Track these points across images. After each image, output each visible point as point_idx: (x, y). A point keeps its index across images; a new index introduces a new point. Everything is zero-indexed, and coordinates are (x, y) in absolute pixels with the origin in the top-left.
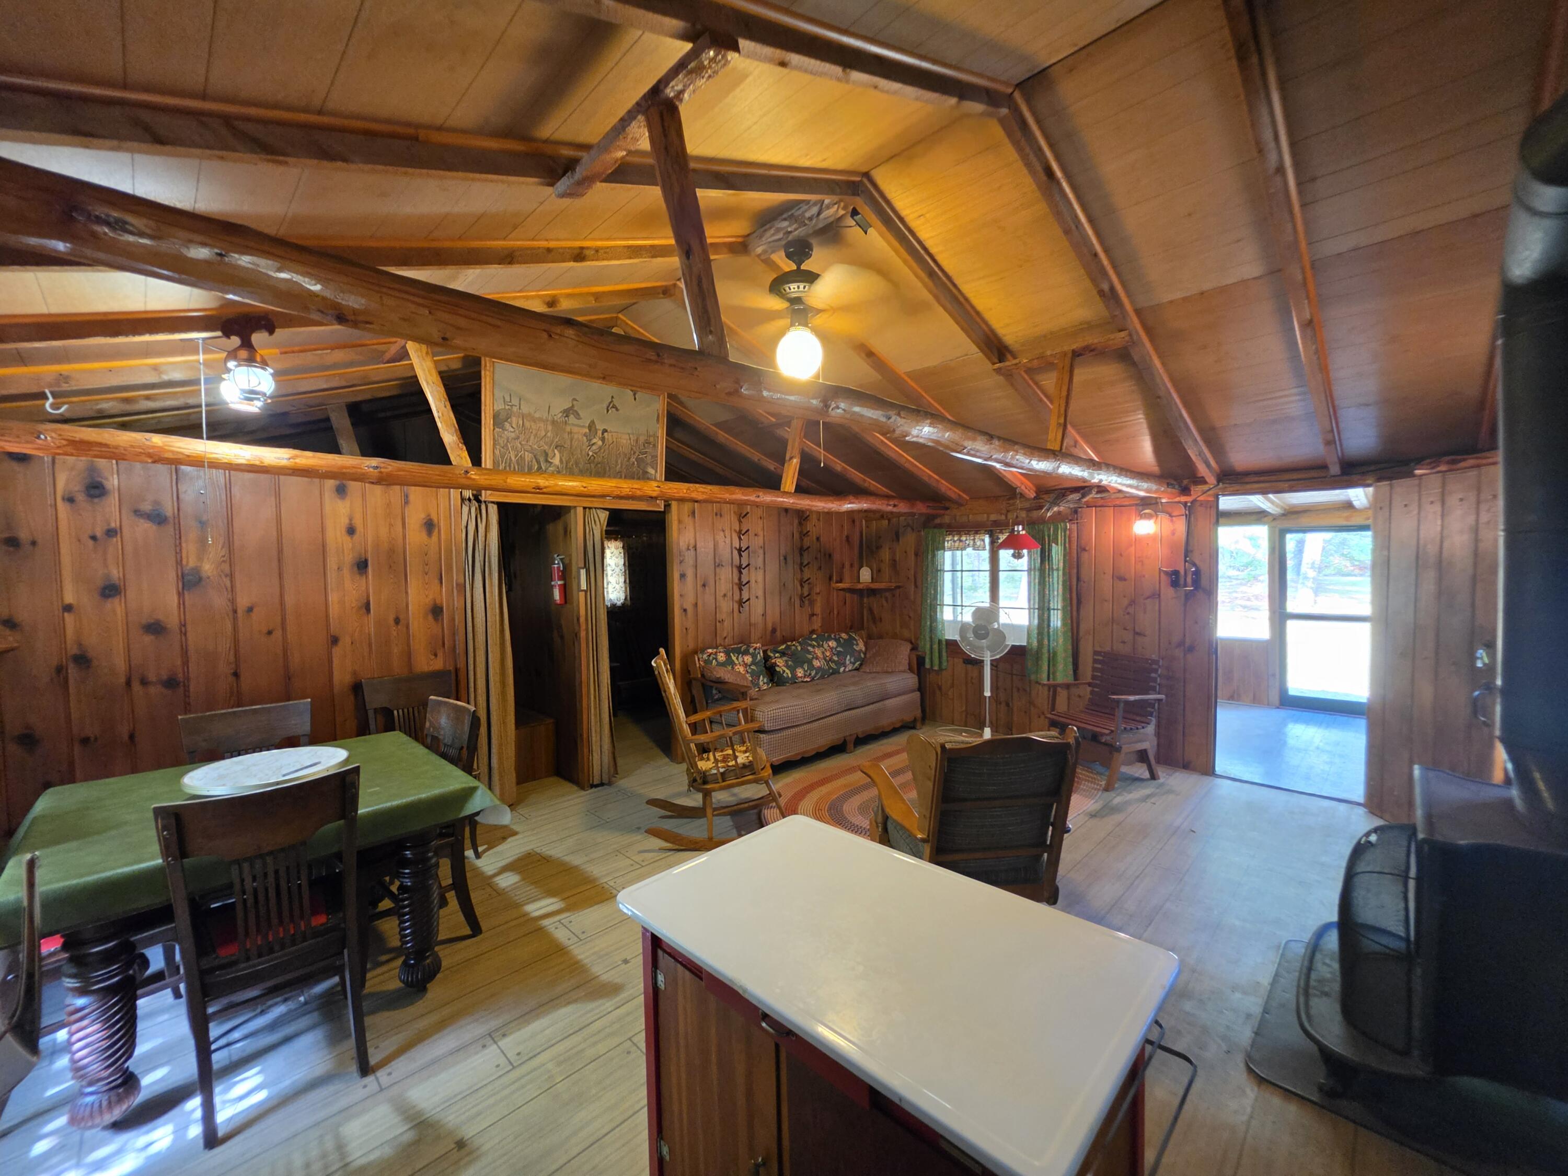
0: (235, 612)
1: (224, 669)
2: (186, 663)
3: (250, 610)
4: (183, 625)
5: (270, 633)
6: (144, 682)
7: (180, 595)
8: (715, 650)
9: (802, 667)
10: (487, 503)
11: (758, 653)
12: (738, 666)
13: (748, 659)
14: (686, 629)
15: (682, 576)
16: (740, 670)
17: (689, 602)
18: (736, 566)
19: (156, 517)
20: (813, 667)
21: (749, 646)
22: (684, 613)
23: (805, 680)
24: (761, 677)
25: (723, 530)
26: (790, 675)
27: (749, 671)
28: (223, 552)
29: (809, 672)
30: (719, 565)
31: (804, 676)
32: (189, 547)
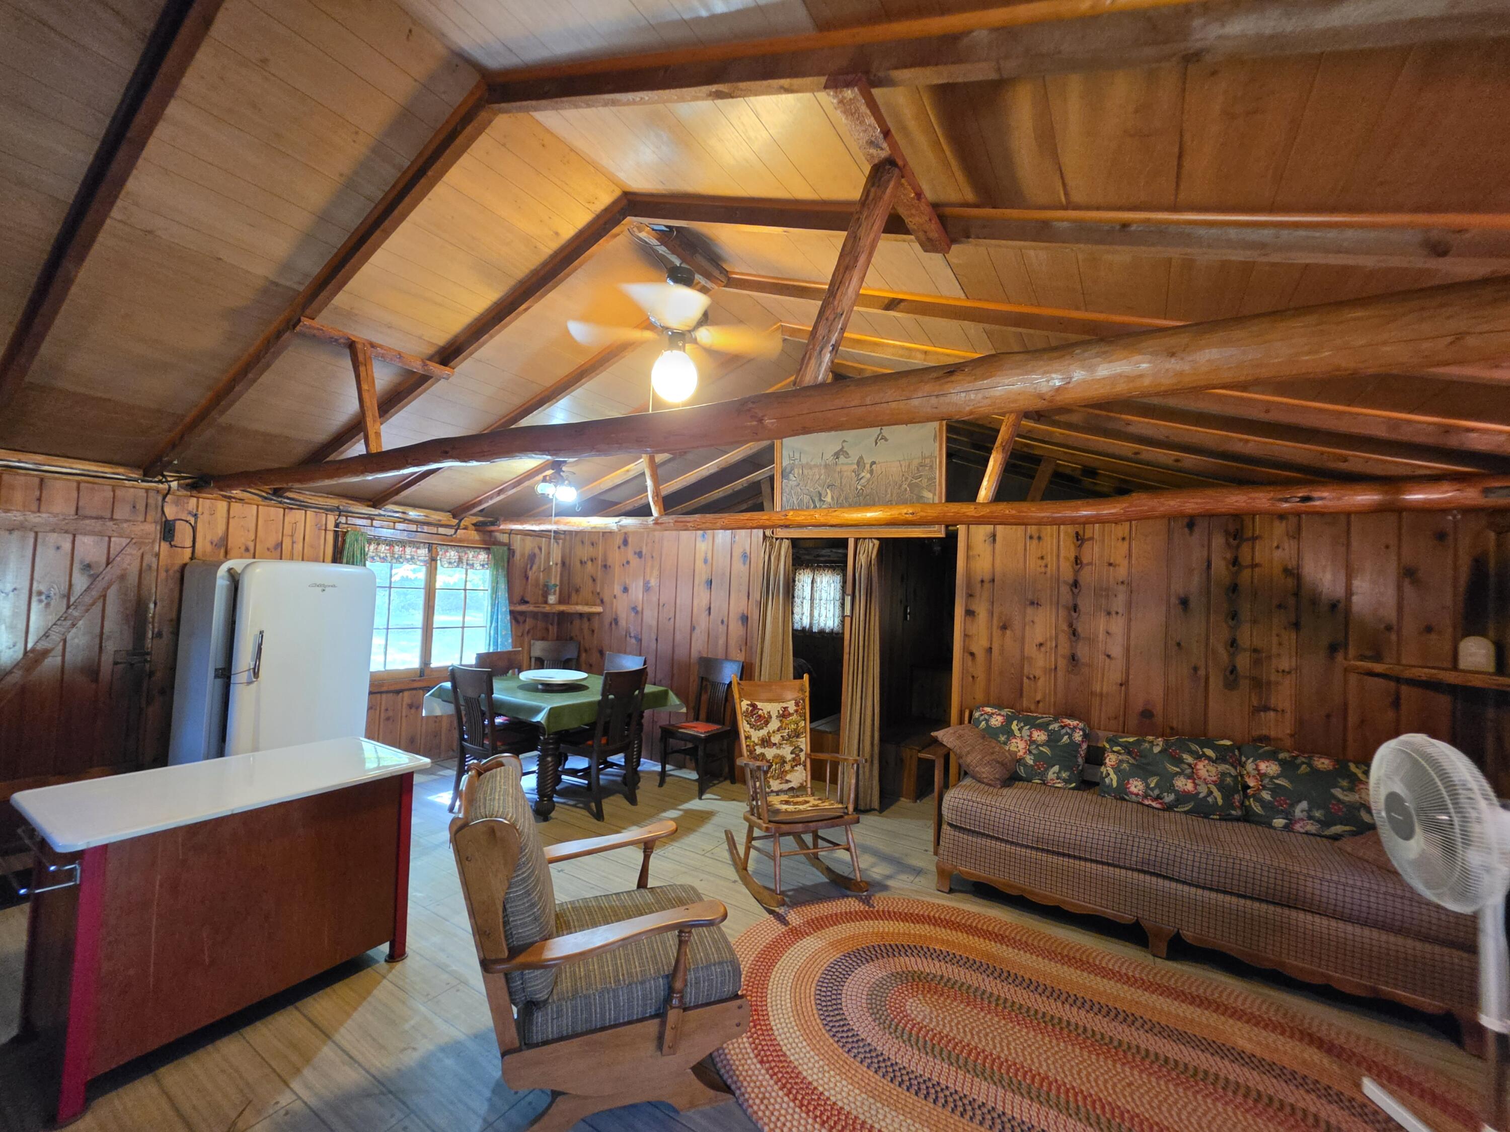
0: (659, 605)
1: (654, 636)
2: (642, 629)
3: (664, 606)
4: (643, 610)
5: (670, 619)
6: (630, 637)
7: (643, 594)
8: (994, 711)
9: (1145, 780)
10: (782, 539)
11: (1067, 733)
12: (1018, 741)
13: (1040, 736)
14: (973, 677)
15: (970, 613)
16: (1018, 746)
17: (979, 645)
18: (1067, 608)
19: (640, 554)
20: (1171, 789)
21: (1056, 720)
22: (970, 658)
23: (1146, 802)
24: (1056, 768)
25: (1042, 558)
26: (1115, 784)
27: (1034, 752)
28: (658, 573)
29: (1157, 792)
30: (1032, 603)
31: (1146, 796)
32: (648, 570)
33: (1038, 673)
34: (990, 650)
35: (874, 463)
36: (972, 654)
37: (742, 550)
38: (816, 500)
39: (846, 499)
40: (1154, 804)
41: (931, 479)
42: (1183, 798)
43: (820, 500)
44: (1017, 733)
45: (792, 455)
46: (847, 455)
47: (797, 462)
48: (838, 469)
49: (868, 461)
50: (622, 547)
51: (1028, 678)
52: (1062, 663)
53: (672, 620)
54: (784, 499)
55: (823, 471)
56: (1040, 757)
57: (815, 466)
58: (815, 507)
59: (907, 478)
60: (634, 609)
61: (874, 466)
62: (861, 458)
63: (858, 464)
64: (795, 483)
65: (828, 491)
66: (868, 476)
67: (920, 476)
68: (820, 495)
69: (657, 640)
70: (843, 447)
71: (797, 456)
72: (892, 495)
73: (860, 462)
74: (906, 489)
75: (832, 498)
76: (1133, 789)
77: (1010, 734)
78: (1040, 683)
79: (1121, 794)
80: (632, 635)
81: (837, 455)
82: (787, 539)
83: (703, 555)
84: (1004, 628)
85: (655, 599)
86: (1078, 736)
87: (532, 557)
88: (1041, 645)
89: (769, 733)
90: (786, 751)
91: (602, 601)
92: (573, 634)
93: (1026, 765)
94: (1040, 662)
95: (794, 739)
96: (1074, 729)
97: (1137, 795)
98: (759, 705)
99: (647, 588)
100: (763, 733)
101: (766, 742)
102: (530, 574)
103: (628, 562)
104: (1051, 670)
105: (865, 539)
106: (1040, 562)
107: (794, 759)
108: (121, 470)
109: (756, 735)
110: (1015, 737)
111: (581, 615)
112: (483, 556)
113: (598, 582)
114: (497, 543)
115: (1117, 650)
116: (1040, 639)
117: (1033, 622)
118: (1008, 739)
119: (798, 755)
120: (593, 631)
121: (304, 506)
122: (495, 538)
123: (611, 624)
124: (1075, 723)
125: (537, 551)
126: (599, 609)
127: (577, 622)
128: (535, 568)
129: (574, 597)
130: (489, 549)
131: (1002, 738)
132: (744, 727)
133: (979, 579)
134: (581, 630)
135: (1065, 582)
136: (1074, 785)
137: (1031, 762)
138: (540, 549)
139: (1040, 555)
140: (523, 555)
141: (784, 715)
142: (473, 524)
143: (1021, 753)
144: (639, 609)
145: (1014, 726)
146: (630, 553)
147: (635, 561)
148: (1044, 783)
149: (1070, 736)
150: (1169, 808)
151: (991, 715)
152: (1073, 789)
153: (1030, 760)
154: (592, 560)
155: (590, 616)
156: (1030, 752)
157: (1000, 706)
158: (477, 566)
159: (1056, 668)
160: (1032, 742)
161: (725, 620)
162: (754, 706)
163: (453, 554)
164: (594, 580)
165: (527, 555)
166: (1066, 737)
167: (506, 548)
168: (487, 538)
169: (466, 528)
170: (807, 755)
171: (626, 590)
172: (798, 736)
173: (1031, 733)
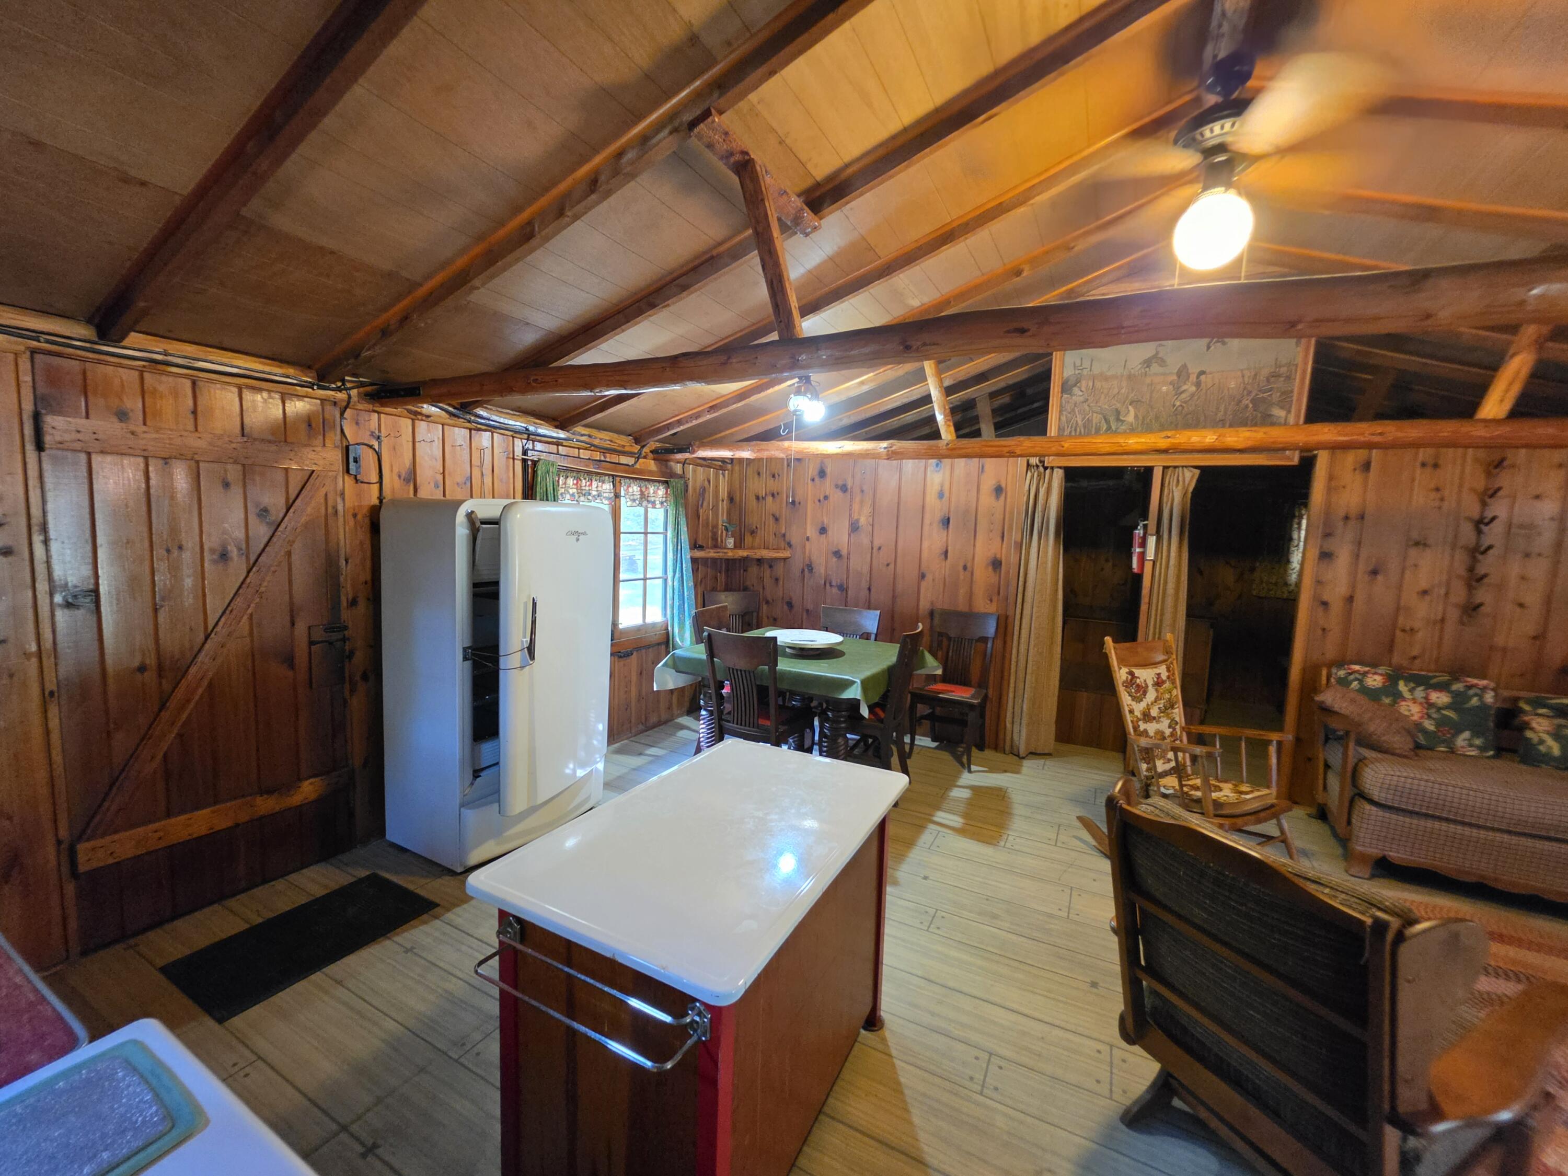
0: (872, 548)
1: (865, 585)
2: (847, 578)
3: (880, 548)
4: (849, 554)
5: (888, 565)
6: (831, 586)
7: (849, 535)
8: (1367, 669)
10: (1052, 468)
11: (1475, 695)
12: (1410, 704)
13: (1440, 698)
14: (1324, 630)
15: (1325, 555)
16: (1411, 709)
17: (1334, 594)
18: (1466, 548)
19: (844, 488)
21: (1457, 679)
22: (1320, 610)
24: (1466, 734)
25: (1437, 489)
27: (1434, 716)
28: (870, 510)
30: (1417, 544)
32: (856, 506)
33: (1417, 624)
34: (1350, 599)
35: (1202, 373)
36: (1325, 604)
37: (994, 482)
38: (1112, 419)
39: (1157, 418)
41: (1287, 394)
43: (1118, 419)
44: (1407, 695)
45: (1078, 363)
46: (1162, 362)
47: (1085, 372)
48: (1148, 380)
49: (1194, 370)
50: (817, 479)
51: (1403, 631)
52: (1453, 614)
53: (892, 566)
54: (1064, 418)
55: (1124, 384)
56: (1442, 722)
57: (1114, 377)
58: (1109, 428)
59: (1250, 392)
60: (837, 554)
61: (1203, 377)
62: (1185, 366)
63: (1179, 374)
64: (1082, 399)
65: (1130, 408)
66: (1193, 389)
67: (1271, 390)
68: (1118, 413)
69: (869, 589)
70: (1157, 353)
71: (1086, 364)
72: (1225, 413)
73: (1183, 373)
74: (1247, 406)
75: (1136, 417)
77: (1398, 696)
78: (1420, 635)
80: (834, 583)
81: (1148, 363)
82: (1060, 468)
83: (936, 488)
84: (1374, 573)
85: (866, 541)
86: (1489, 698)
87: (703, 493)
88: (1425, 592)
89: (1148, 705)
90: (1164, 725)
91: (790, 545)
92: (748, 583)
93: (1425, 731)
94: (1422, 611)
95: (1169, 711)
96: (1484, 689)
98: (1138, 672)
99: (854, 527)
100: (1143, 705)
101: (1147, 717)
102: (701, 511)
103: (826, 498)
104: (1435, 622)
105: (1175, 467)
106: (1433, 495)
107: (1172, 735)
108: (291, 371)
109: (1139, 708)
110: (1404, 699)
111: (760, 561)
112: (661, 491)
113: (783, 521)
114: (672, 475)
115: (1534, 598)
116: (1424, 585)
117: (1416, 566)
118: (1395, 702)
119: (1174, 729)
120: (777, 580)
121: (492, 428)
122: (671, 468)
123: (803, 571)
124: (1485, 682)
125: (706, 483)
126: (785, 554)
127: (754, 570)
128: (705, 504)
129: (748, 539)
130: (667, 482)
131: (1387, 701)
132: (1126, 699)
133: (1342, 514)
134: (761, 579)
135: (1469, 519)
136: (1491, 753)
137: (1432, 728)
138: (709, 482)
139: (1432, 486)
140: (695, 489)
141: (1158, 683)
142: (651, 452)
143: (1416, 718)
144: (844, 552)
145: (1402, 687)
146: (828, 486)
147: (836, 496)
148: (1452, 751)
149: (1481, 697)
151: (1365, 674)
152: (1493, 757)
153: (1429, 725)
154: (773, 495)
155: (771, 563)
156: (1429, 716)
157: (1374, 665)
158: (657, 501)
159: (1443, 620)
160: (1431, 705)
161: (969, 565)
162: (1131, 673)
163: (635, 489)
164: (777, 519)
165: (698, 489)
166: (1475, 699)
167: (681, 482)
168: (664, 469)
169: (645, 457)
170: (1183, 729)
171: (823, 530)
172: (1172, 707)
173: (1428, 695)
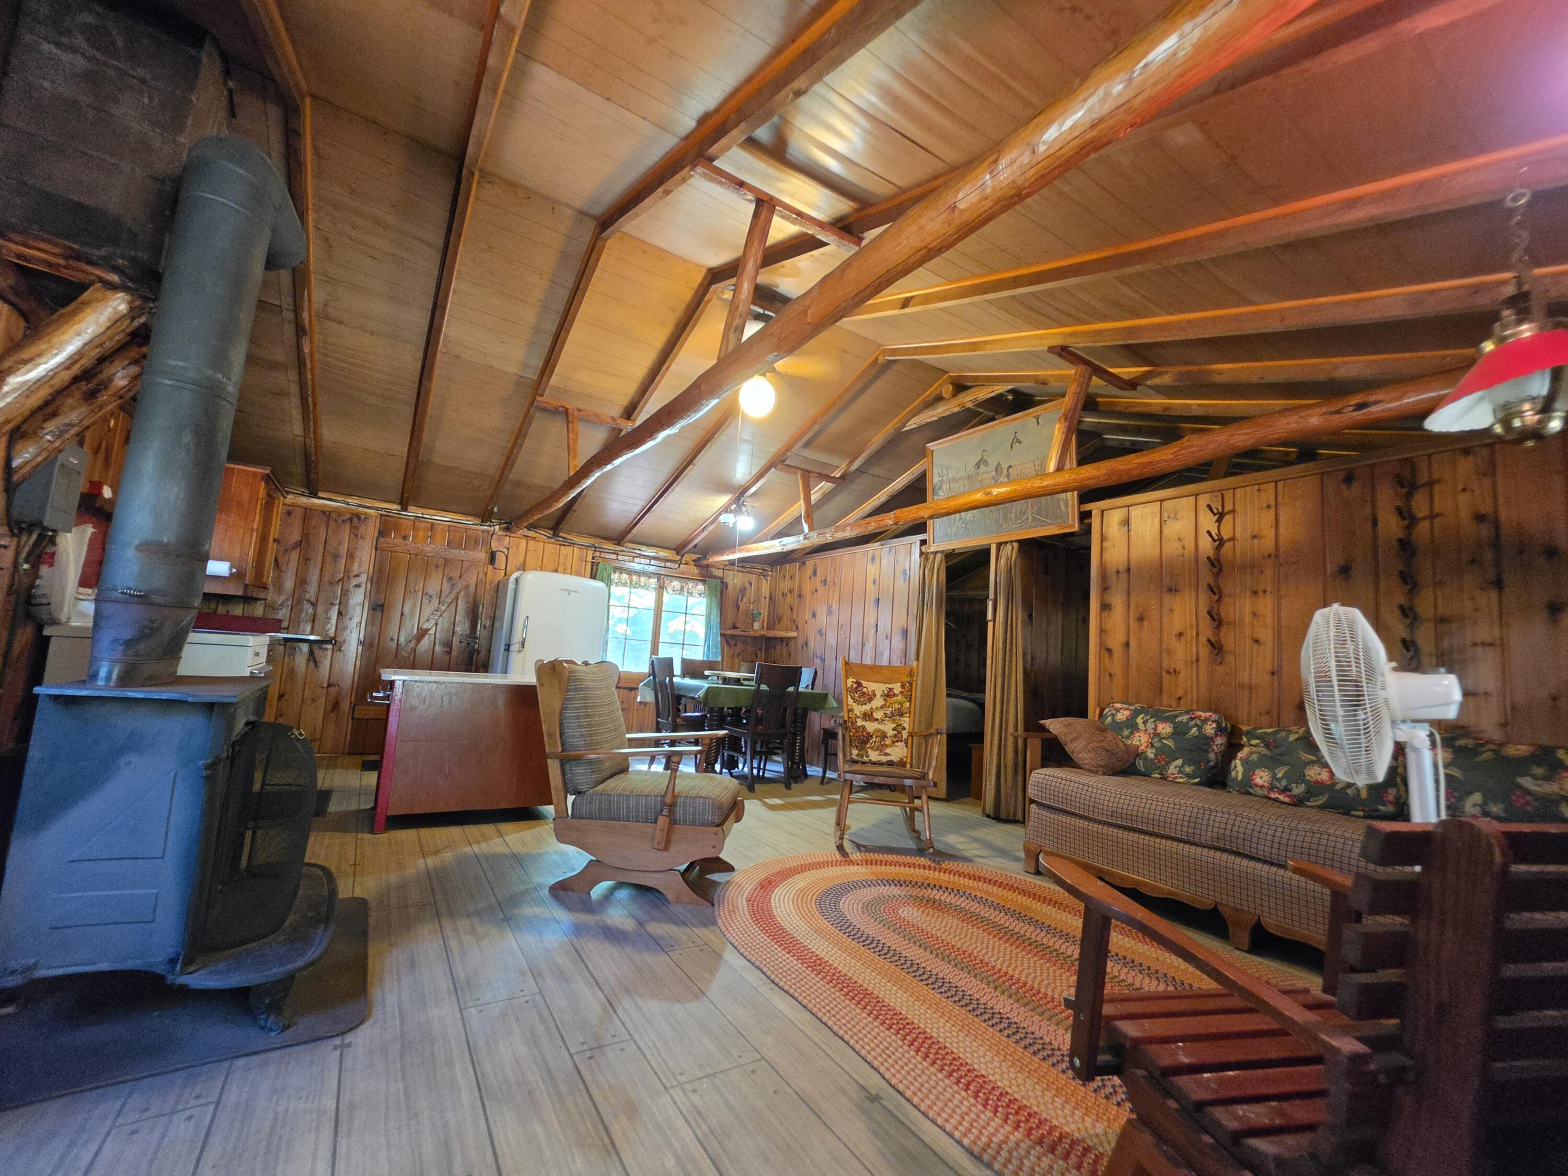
0: (838, 628)
1: (834, 655)
2: (825, 650)
3: (842, 626)
6: (816, 657)
7: (827, 617)
8: (1123, 706)
9: (1272, 770)
10: (937, 552)
11: (1196, 725)
12: (1142, 734)
13: (1165, 729)
14: (1110, 675)
15: (1105, 607)
16: (1140, 740)
17: (1116, 641)
19: (824, 582)
20: (1301, 778)
21: (1187, 712)
22: (1107, 655)
23: (1273, 796)
24: (1179, 762)
25: (1178, 539)
26: (1240, 777)
27: (1156, 745)
28: (838, 597)
29: (1284, 783)
30: (1170, 590)
31: (1272, 788)
32: (830, 595)
33: (1179, 666)
34: (1127, 644)
35: (1010, 467)
36: (1109, 651)
37: (902, 568)
40: (1281, 798)
42: (1315, 789)
44: (1141, 726)
45: (940, 472)
46: (986, 463)
47: (944, 478)
48: (979, 478)
49: (1005, 466)
50: (812, 577)
51: (1168, 672)
52: (1205, 652)
53: (848, 639)
55: (966, 482)
56: (1162, 751)
57: (961, 478)
60: (820, 632)
62: (999, 464)
63: (996, 470)
70: (982, 457)
71: (945, 472)
73: (998, 468)
76: (1258, 781)
77: (1134, 728)
78: (1182, 676)
79: (1246, 788)
80: (818, 655)
81: (978, 465)
82: (941, 552)
83: (872, 576)
84: (1141, 619)
85: (835, 621)
86: (1210, 729)
87: (743, 590)
88: (1181, 635)
91: (797, 628)
93: (1146, 759)
94: (1181, 653)
96: (1205, 721)
97: (1262, 787)
98: (864, 683)
99: (830, 612)
102: (741, 605)
103: (816, 591)
104: (1191, 662)
105: (1005, 543)
106: (1177, 545)
108: (470, 518)
110: (1138, 730)
111: (782, 639)
112: (701, 587)
113: (795, 610)
114: (712, 576)
115: (1266, 634)
116: (1179, 629)
117: (1171, 610)
118: (1132, 733)
119: (900, 733)
121: (572, 544)
122: (711, 573)
123: (803, 646)
124: (1208, 714)
125: (747, 585)
126: (794, 634)
127: (779, 646)
128: (745, 600)
129: (777, 626)
130: (705, 581)
131: (1126, 732)
132: (847, 702)
133: (1115, 570)
134: (781, 654)
135: (1205, 561)
136: (1197, 780)
137: (1152, 756)
138: (751, 584)
139: (1176, 537)
140: (735, 588)
141: (889, 694)
142: (691, 559)
143: (1143, 747)
144: (824, 631)
145: (1139, 720)
146: (818, 582)
147: (821, 589)
148: (1164, 778)
149: (1200, 728)
150: (1298, 802)
151: (1119, 710)
152: (1197, 784)
153: (1151, 754)
154: (791, 591)
155: (788, 640)
156: (1152, 745)
157: (1130, 701)
158: (695, 593)
159: (1198, 660)
160: (1156, 734)
161: (889, 635)
162: (859, 684)
163: (676, 584)
164: (792, 609)
165: (738, 589)
166: (1195, 729)
167: (719, 581)
168: (705, 572)
169: (687, 563)
170: (909, 733)
171: (814, 615)
173: (1156, 726)
